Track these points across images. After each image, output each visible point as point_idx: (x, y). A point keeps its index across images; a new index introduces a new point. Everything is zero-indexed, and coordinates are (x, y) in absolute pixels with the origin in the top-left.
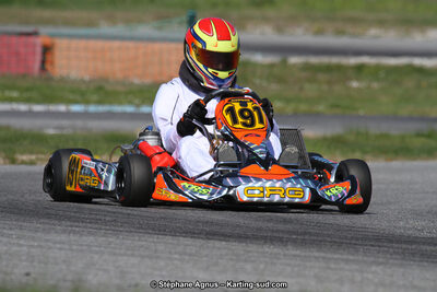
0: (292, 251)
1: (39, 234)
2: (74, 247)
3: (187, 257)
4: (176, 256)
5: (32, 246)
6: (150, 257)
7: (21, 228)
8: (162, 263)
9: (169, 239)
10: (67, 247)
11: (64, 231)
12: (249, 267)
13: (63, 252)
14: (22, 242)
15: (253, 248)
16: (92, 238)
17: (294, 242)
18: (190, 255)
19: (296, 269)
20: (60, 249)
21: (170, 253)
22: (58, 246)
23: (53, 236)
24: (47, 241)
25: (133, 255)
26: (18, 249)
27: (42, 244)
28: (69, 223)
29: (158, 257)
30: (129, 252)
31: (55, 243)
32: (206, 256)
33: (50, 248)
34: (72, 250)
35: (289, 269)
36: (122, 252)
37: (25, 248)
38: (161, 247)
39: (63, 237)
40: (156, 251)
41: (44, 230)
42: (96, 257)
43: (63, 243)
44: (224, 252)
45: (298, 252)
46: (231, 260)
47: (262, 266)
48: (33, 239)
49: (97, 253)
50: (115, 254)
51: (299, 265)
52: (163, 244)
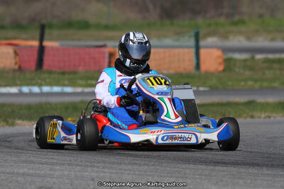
0: (265, 171)
1: (115, 166)
3: (204, 177)
5: (112, 173)
7: (104, 162)
10: (132, 172)
11: (130, 164)
12: (241, 182)
13: (130, 176)
14: (106, 170)
15: (243, 170)
16: (146, 167)
17: (267, 166)
18: (206, 175)
19: (269, 182)
20: (128, 174)
21: (193, 174)
22: (127, 172)
23: (123, 167)
24: (121, 169)
25: (172, 177)
26: (102, 174)
27: (118, 171)
29: (186, 178)
30: (169, 175)
31: (125, 170)
32: (215, 176)
34: (135, 174)
35: (265, 183)
36: (165, 175)
37: (108, 174)
38: (187, 171)
39: (130, 167)
40: (185, 174)
41: (118, 163)
43: (128, 170)
44: (226, 173)
45: (270, 172)
46: (230, 178)
47: (249, 181)
48: (112, 168)
49: (150, 176)
50: (161, 176)
51: (271, 180)
52: (189, 169)
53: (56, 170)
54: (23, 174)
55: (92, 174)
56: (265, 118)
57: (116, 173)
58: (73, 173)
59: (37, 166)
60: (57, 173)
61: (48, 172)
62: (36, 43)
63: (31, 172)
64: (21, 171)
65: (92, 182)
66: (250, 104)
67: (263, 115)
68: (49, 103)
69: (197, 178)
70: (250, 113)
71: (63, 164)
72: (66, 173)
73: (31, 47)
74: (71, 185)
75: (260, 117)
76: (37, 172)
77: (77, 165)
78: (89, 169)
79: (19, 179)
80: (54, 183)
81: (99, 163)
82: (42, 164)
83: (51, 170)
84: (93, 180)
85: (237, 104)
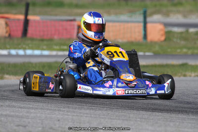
0: (191, 116)
1: (76, 110)
2: (92, 116)
3: (143, 120)
4: (139, 120)
5: (74, 115)
6: (127, 120)
7: (68, 107)
8: (132, 123)
9: (135, 112)
10: (89, 115)
11: (88, 109)
12: (172, 124)
13: (88, 118)
14: (69, 114)
15: (173, 115)
16: (100, 112)
17: (192, 113)
18: (145, 119)
19: (193, 125)
20: (86, 117)
21: (136, 118)
22: (85, 115)
23: (83, 111)
24: (80, 113)
25: (119, 119)
26: (67, 117)
27: (78, 114)
28: (90, 105)
29: (130, 120)
30: (117, 118)
31: (84, 114)
32: (152, 119)
33: (82, 116)
34: (91, 117)
35: (190, 125)
36: (114, 118)
37: (70, 117)
38: (131, 116)
39: (88, 111)
40: (129, 117)
41: (79, 108)
42: (102, 120)
43: (86, 114)
44: (161, 117)
45: (194, 117)
46: (164, 121)
47: (178, 124)
48: (74, 112)
49: (103, 118)
50: (111, 119)
51: (195, 123)
52: (133, 114)
53: (31, 113)
54: (6, 115)
55: (58, 116)
56: (195, 76)
57: (77, 115)
58: (43, 115)
59: (17, 109)
60: (32, 115)
61: (25, 114)
62: (22, 17)
63: (12, 113)
64: (4, 113)
65: (58, 122)
66: (184, 65)
67: (193, 74)
68: (30, 63)
69: (138, 121)
70: (183, 73)
71: (37, 109)
72: (38, 115)
73: (19, 20)
74: (42, 124)
75: (190, 76)
76: (17, 114)
77: (48, 109)
78: (57, 112)
79: (2, 119)
80: (29, 123)
81: (64, 108)
82: (21, 108)
83: (28, 112)
84: (59, 120)
85: (173, 66)
